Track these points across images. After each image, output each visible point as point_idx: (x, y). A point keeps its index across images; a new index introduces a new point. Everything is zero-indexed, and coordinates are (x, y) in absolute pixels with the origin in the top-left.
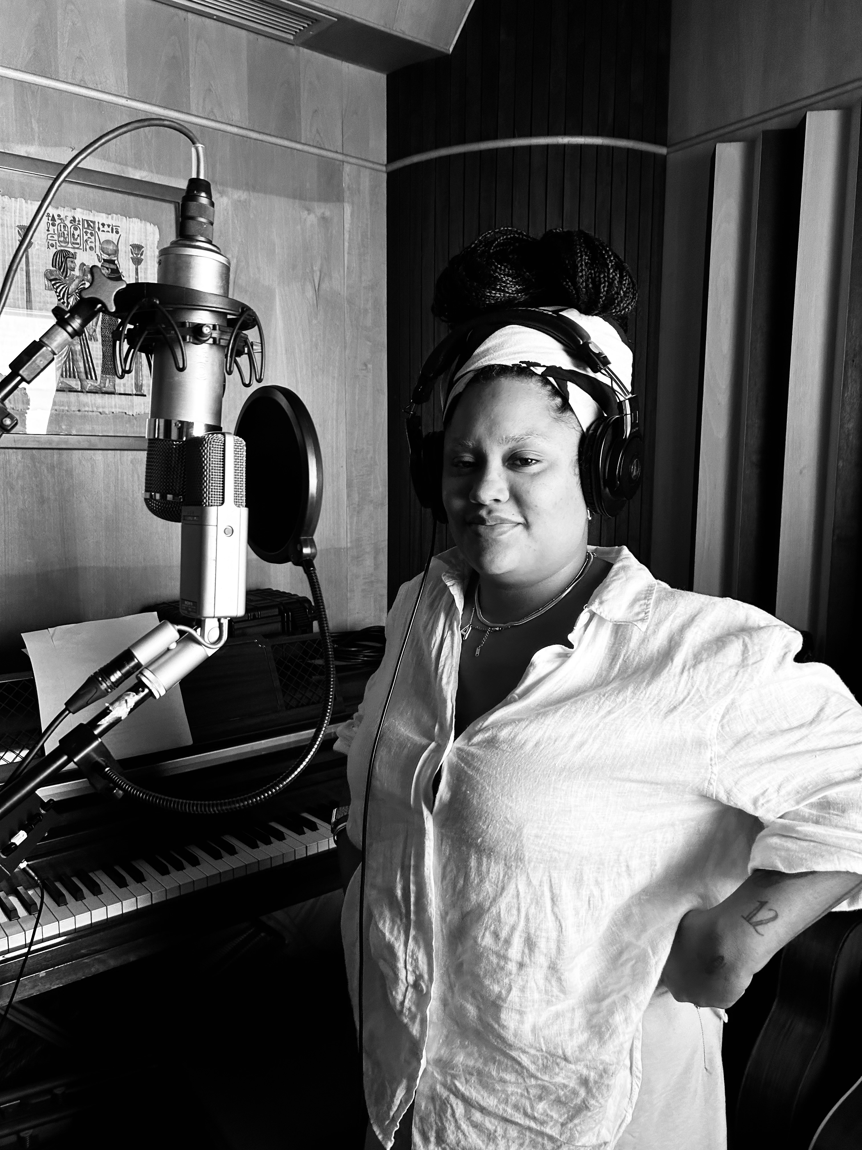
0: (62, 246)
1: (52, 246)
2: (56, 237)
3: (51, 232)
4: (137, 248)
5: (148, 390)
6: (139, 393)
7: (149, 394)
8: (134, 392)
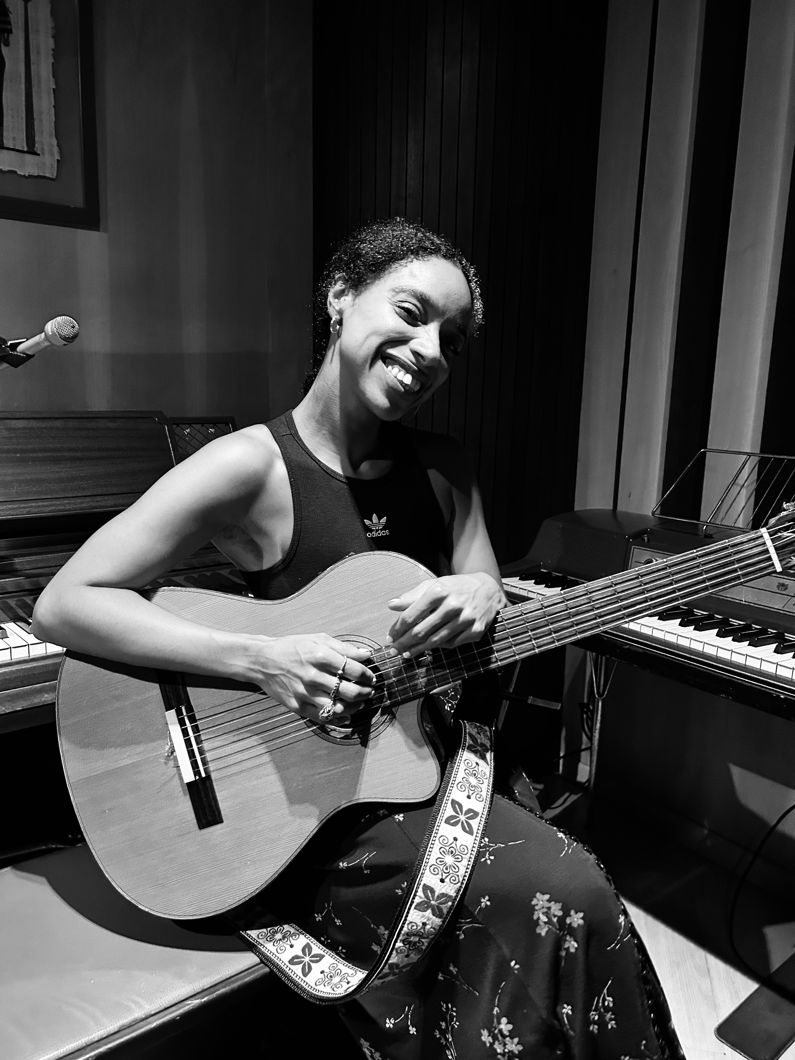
5: (43, 149)
6: (32, 151)
7: (43, 154)
8: (26, 149)
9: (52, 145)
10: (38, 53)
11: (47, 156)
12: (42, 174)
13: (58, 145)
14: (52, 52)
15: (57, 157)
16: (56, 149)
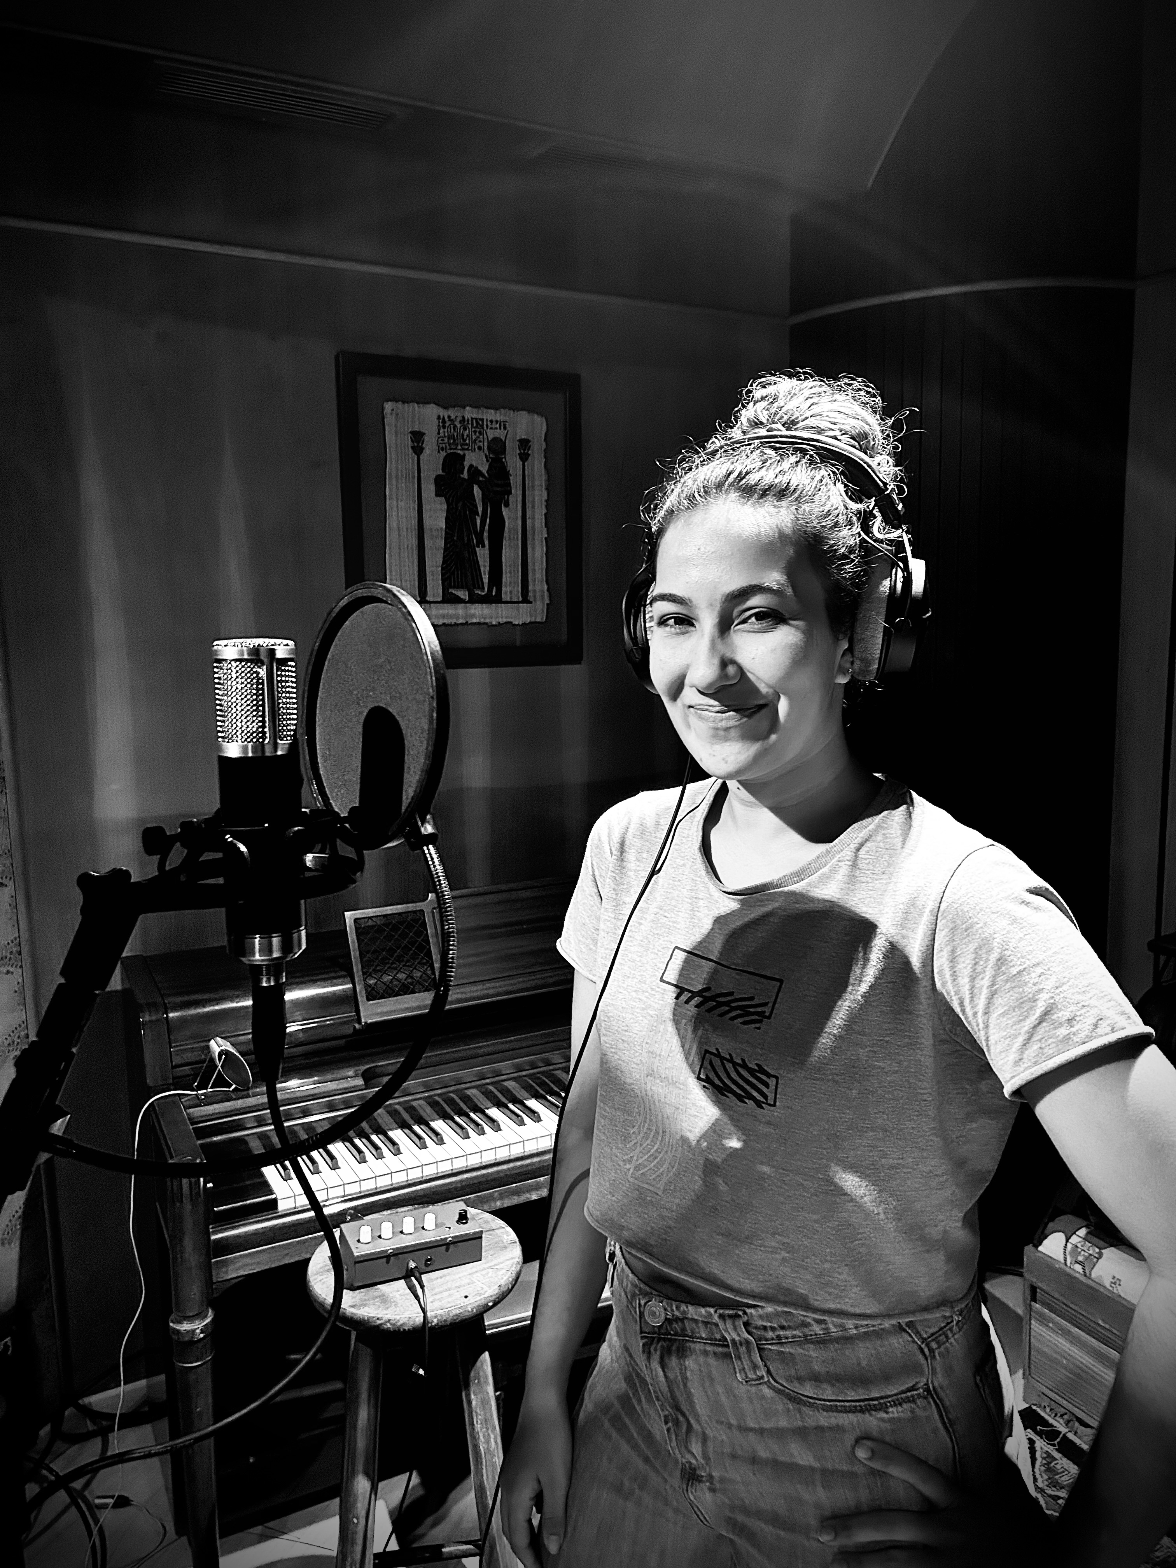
0: (451, 449)
1: (442, 449)
2: (446, 440)
3: (442, 434)
4: (524, 444)
5: (535, 596)
6: (525, 600)
7: (535, 601)
8: (521, 599)
9: (543, 591)
10: (533, 507)
11: (538, 603)
12: (533, 620)
13: (548, 590)
14: (545, 503)
15: (547, 601)
16: (546, 594)
